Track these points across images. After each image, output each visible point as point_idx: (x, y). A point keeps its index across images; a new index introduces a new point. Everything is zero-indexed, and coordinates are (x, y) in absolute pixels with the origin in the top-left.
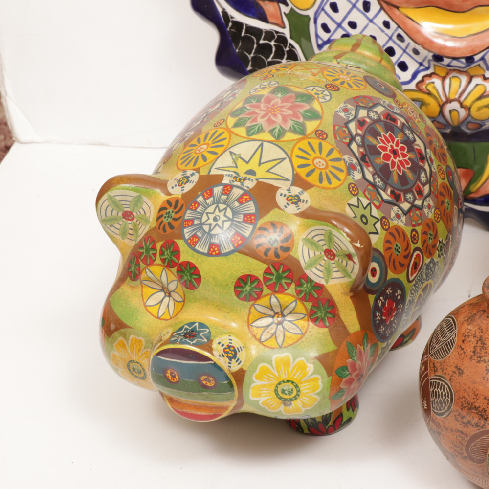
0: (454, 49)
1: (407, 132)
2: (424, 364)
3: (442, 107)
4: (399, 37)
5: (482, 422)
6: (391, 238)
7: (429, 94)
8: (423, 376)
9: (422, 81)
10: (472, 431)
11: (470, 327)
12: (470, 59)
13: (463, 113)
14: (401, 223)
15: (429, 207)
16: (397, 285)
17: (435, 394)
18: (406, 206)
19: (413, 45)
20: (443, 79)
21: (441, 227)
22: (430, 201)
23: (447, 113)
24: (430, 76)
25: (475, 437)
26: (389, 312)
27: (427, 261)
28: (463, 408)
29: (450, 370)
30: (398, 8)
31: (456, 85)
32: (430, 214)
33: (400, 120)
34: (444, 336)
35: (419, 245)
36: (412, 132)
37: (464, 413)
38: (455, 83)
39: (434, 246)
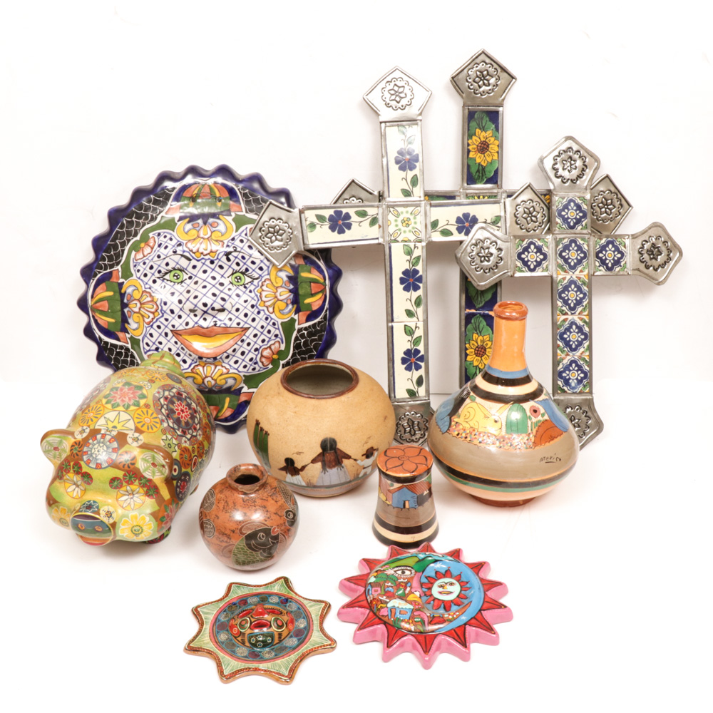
0: (208, 354)
1: (188, 400)
2: (201, 513)
3: (203, 380)
4: (182, 348)
5: (229, 540)
6: (183, 453)
7: (197, 374)
8: (201, 518)
9: (194, 368)
10: (224, 544)
11: (221, 496)
12: (215, 359)
13: (213, 382)
14: (187, 445)
15: (200, 435)
16: (186, 474)
17: (206, 527)
18: (189, 436)
19: (189, 352)
20: (203, 367)
21: (206, 443)
22: (200, 432)
23: (206, 382)
24: (197, 366)
25: (226, 547)
26: (183, 487)
27: (200, 460)
28: (220, 534)
29: (213, 516)
30: (181, 335)
31: (209, 370)
32: (200, 438)
33: (184, 395)
34: (209, 500)
35: (196, 454)
36: (190, 399)
37: (220, 536)
38: (209, 368)
39: (203, 453)
